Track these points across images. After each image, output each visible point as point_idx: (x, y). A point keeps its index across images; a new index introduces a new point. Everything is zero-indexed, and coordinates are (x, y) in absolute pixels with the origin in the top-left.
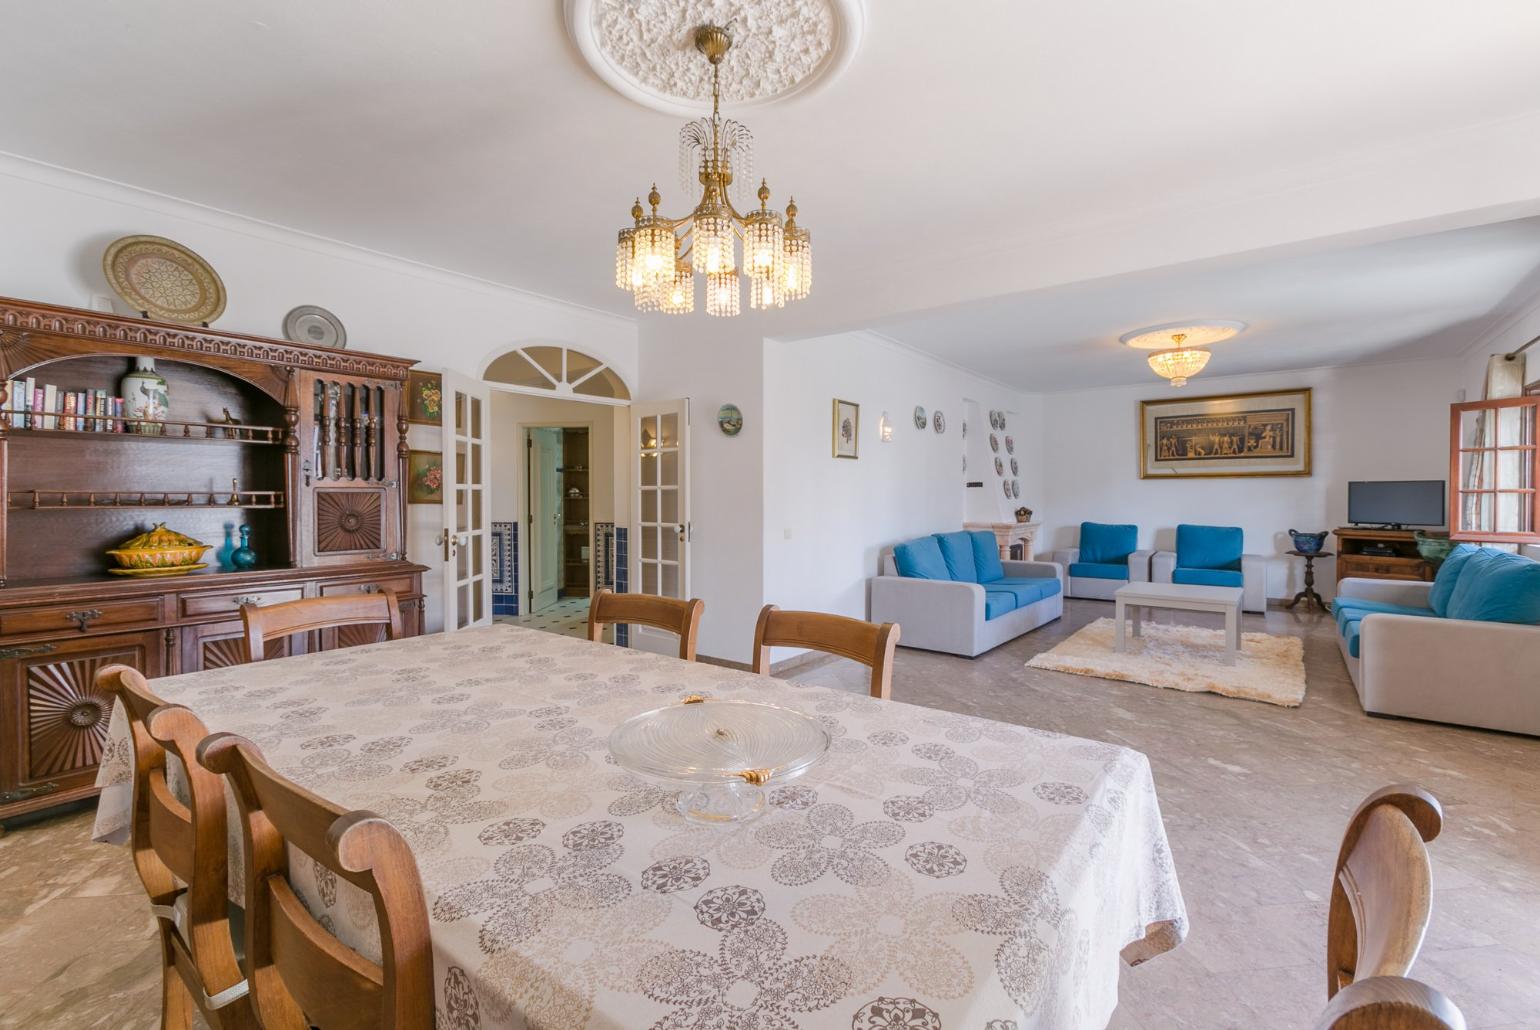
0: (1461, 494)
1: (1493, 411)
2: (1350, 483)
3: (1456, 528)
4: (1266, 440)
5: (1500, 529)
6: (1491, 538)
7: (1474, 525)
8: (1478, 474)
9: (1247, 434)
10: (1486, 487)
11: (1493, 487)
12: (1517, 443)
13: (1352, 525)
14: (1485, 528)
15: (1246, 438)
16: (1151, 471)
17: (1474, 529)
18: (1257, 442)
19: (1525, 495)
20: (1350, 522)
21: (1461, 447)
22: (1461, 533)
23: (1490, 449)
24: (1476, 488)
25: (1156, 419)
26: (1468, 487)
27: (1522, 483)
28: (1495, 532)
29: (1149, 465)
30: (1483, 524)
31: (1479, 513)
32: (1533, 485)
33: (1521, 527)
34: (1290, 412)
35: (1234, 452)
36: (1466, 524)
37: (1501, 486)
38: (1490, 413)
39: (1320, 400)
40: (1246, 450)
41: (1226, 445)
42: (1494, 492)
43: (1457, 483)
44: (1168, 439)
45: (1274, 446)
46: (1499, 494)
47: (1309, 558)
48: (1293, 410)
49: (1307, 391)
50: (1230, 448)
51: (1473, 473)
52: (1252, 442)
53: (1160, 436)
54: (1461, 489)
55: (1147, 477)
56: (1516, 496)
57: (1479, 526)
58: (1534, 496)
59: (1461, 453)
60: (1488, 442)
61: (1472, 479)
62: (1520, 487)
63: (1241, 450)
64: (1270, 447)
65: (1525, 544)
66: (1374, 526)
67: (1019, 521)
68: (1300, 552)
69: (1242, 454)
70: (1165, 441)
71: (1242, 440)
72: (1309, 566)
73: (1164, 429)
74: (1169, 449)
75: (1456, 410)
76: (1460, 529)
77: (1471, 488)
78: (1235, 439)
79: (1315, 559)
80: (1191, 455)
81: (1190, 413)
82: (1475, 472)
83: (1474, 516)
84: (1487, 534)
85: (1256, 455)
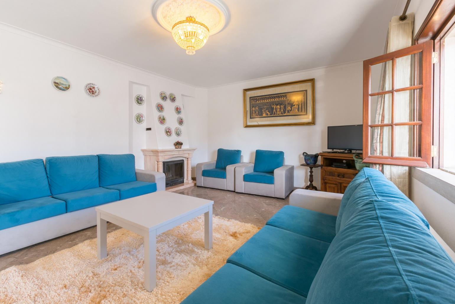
0: (370, 128)
1: (391, 62)
2: (328, 127)
3: (367, 153)
4: (295, 107)
5: (396, 155)
6: (390, 161)
7: (378, 151)
8: (381, 113)
9: (287, 104)
10: (386, 122)
11: (391, 122)
12: (408, 85)
13: (330, 150)
14: (386, 154)
15: (287, 106)
16: (249, 124)
17: (378, 155)
18: (291, 108)
19: (414, 126)
20: (328, 149)
21: (370, 93)
22: (370, 157)
23: (388, 92)
24: (380, 123)
25: (250, 98)
26: (375, 122)
27: (412, 117)
28: (392, 157)
29: (248, 121)
30: (384, 151)
31: (381, 142)
32: (420, 119)
33: (411, 154)
34: (305, 92)
35: (282, 113)
36: (373, 150)
37: (396, 121)
38: (389, 64)
39: (319, 85)
40: (286, 112)
41: (278, 110)
42: (391, 125)
43: (367, 120)
44: (255, 108)
45: (298, 110)
46: (395, 126)
47: (311, 168)
48: (306, 91)
49: (312, 81)
50: (280, 111)
51: (378, 112)
52: (289, 108)
53: (252, 106)
54: (370, 124)
55: (247, 126)
56: (407, 127)
57: (382, 152)
58: (421, 126)
59: (370, 97)
60: (388, 88)
61: (377, 116)
62: (410, 120)
63: (285, 113)
64: (297, 110)
65: (414, 167)
66: (339, 151)
67: (176, 148)
68: (307, 165)
69: (285, 114)
70: (254, 109)
71: (285, 107)
72: (311, 172)
73: (253, 103)
74: (255, 112)
75: (367, 64)
76: (369, 155)
77: (377, 123)
78: (282, 106)
79: (314, 168)
80: (264, 115)
81: (263, 95)
82: (380, 111)
83: (378, 144)
84: (386, 158)
85: (291, 114)
